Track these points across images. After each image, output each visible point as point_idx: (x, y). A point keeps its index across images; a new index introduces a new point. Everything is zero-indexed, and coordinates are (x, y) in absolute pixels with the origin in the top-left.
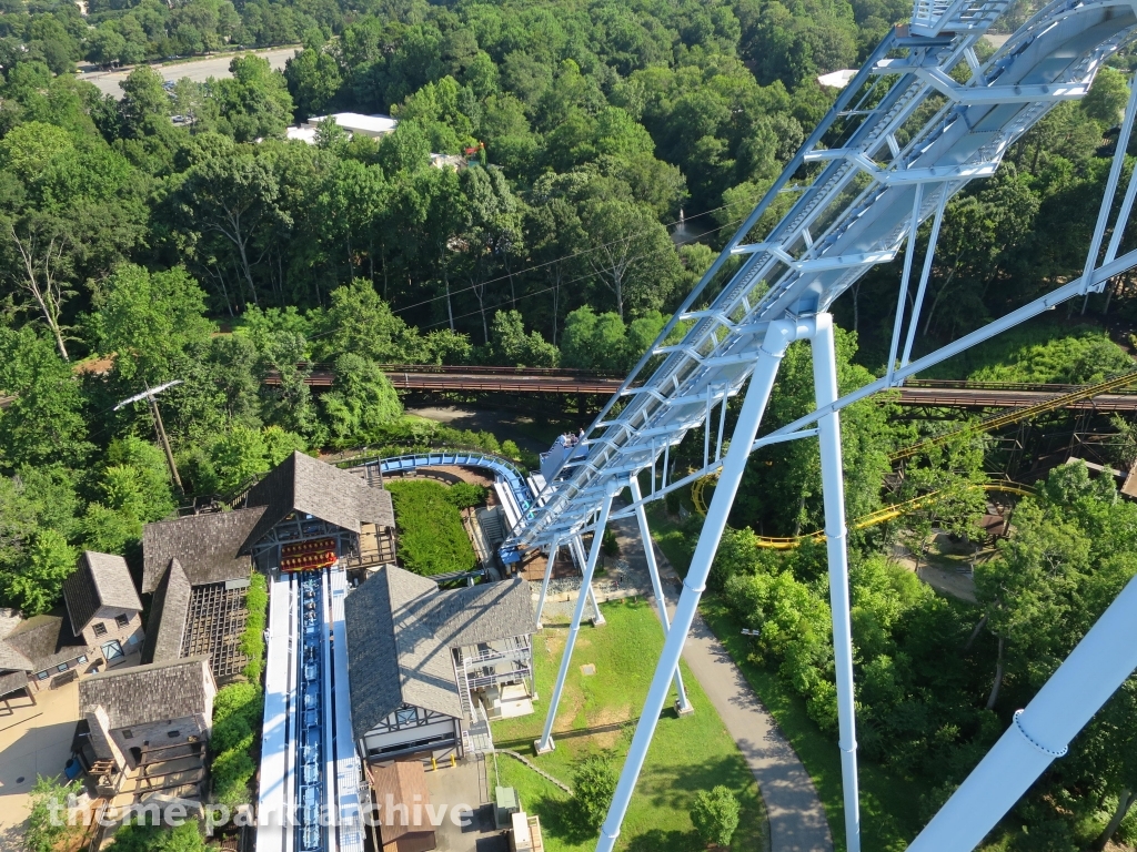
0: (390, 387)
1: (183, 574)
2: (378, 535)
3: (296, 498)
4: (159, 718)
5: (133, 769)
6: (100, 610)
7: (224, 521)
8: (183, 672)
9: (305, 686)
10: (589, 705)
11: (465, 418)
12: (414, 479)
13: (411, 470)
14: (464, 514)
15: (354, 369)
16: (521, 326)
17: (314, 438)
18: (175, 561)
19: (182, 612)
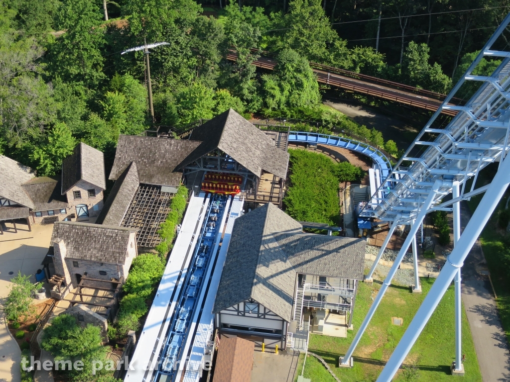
0: (314, 80)
1: (136, 174)
2: (273, 183)
3: (221, 140)
4: (96, 260)
5: (74, 288)
6: (79, 182)
7: (171, 145)
8: (117, 235)
9: (194, 270)
10: (388, 345)
11: (365, 118)
12: (313, 151)
13: (313, 144)
14: (342, 185)
15: (291, 61)
16: (427, 56)
17: (251, 105)
18: (134, 164)
19: (129, 198)
